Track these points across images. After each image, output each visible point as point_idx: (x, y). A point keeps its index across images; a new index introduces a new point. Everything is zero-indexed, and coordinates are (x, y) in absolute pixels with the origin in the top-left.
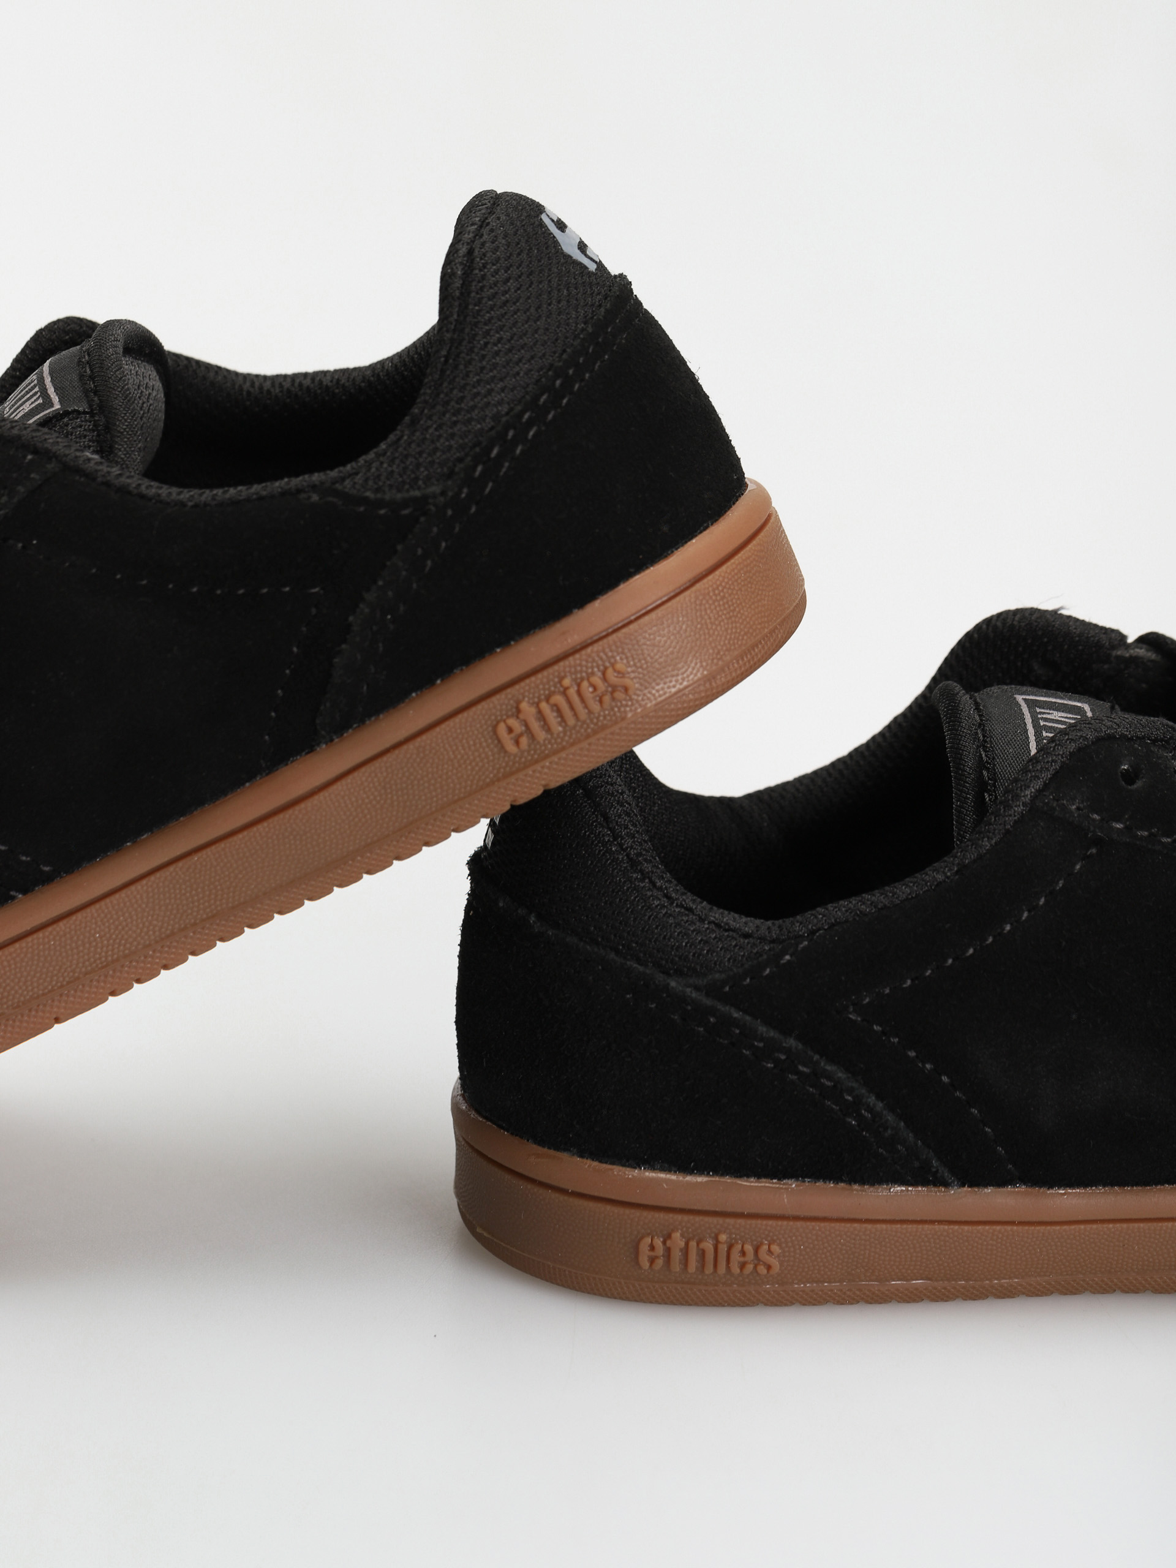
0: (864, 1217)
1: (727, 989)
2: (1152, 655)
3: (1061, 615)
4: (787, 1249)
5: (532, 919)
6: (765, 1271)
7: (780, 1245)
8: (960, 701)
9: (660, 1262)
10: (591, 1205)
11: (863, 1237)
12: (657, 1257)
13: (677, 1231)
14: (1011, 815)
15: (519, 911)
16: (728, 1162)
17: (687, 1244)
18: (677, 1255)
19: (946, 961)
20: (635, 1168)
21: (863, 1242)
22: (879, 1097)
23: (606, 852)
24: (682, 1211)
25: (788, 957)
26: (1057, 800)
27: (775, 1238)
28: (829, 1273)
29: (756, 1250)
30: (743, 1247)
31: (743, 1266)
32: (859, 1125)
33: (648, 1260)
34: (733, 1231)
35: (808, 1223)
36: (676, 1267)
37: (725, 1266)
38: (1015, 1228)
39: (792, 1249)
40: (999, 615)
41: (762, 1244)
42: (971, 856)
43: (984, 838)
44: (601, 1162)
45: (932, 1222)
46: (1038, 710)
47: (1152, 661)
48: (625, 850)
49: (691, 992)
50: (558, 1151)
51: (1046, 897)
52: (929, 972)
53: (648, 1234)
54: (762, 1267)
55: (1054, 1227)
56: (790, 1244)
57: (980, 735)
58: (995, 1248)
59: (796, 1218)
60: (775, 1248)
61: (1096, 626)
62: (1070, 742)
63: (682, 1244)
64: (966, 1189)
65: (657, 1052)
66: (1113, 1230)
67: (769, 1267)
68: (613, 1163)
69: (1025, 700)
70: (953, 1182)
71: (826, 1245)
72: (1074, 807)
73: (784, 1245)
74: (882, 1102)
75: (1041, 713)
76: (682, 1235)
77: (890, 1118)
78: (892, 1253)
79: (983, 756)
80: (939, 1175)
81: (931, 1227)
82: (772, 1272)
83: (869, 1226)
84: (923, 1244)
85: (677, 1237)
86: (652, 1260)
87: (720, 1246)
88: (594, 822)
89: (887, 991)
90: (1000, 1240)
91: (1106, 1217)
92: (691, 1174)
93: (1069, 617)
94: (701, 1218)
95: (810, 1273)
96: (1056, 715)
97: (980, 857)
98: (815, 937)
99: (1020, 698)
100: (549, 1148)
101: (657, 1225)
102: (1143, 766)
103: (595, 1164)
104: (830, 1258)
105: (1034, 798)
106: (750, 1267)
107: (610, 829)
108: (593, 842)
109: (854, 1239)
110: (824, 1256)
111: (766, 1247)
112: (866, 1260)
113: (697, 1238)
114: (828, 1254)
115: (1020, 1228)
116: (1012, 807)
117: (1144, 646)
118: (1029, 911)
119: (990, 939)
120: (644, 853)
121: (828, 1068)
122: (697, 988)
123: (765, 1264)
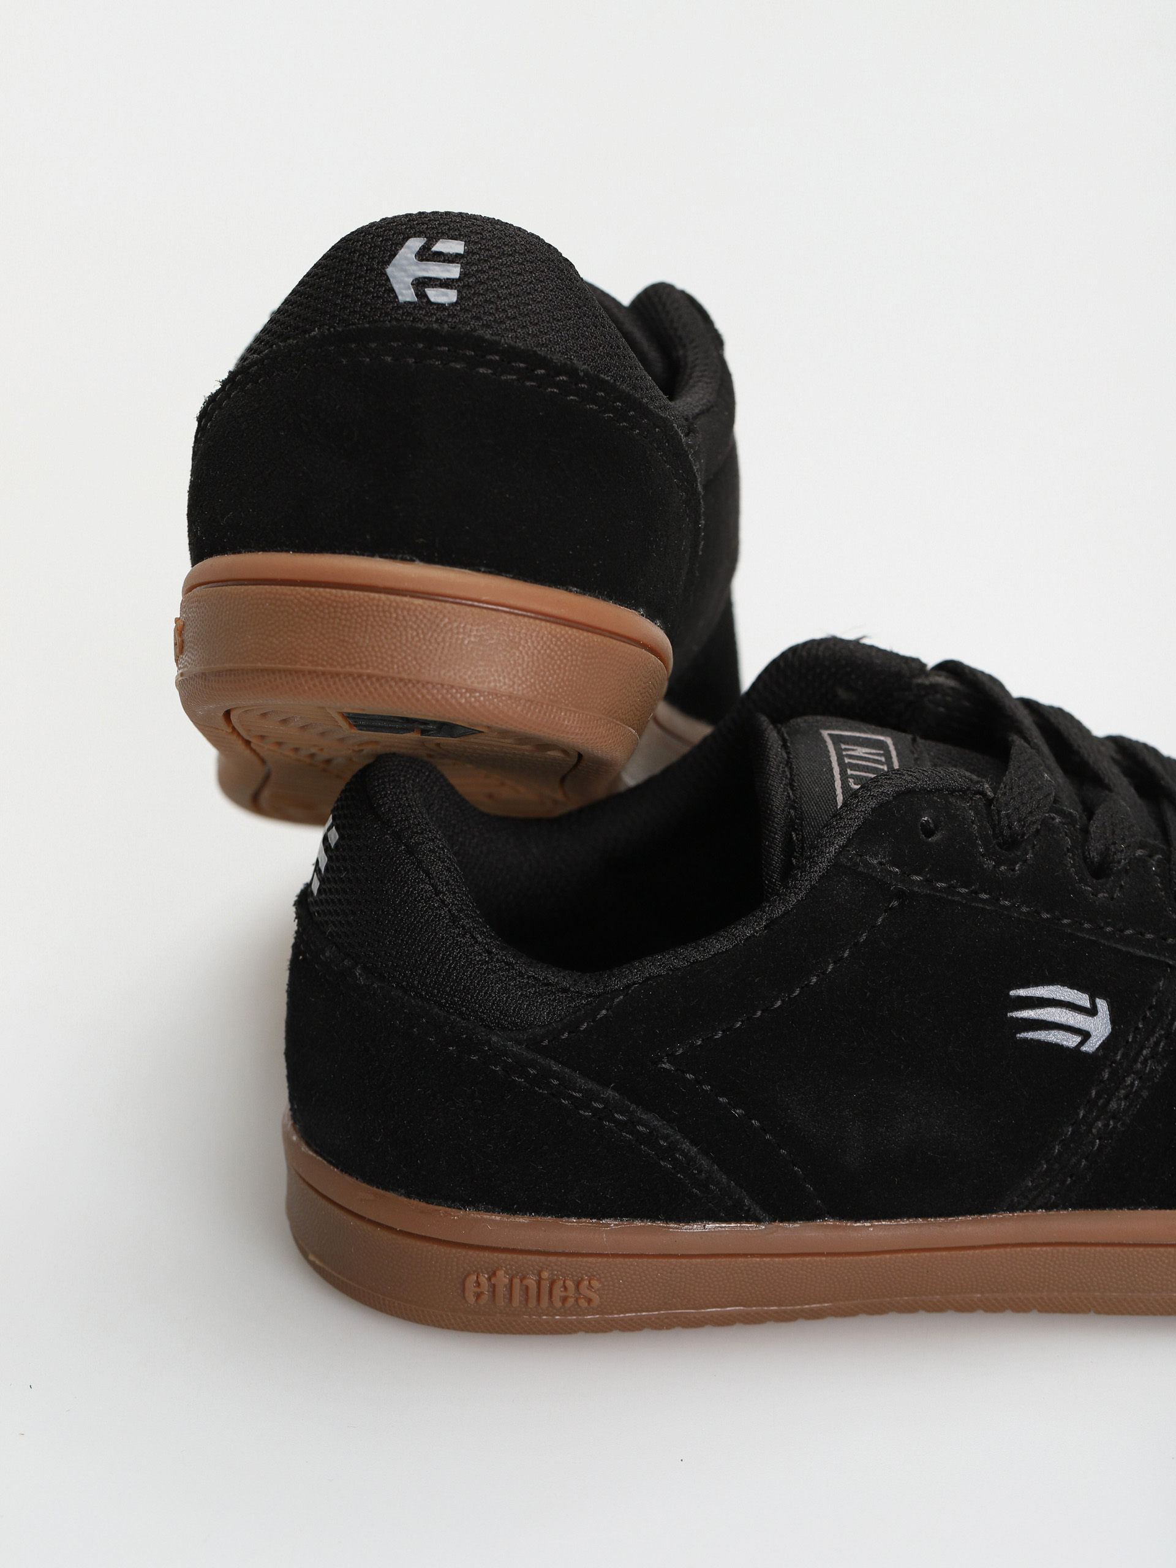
0: (680, 1253)
1: (546, 1042)
2: (951, 683)
3: (864, 645)
4: (606, 1283)
5: (358, 972)
6: (586, 1304)
7: (598, 1280)
8: (768, 738)
9: (485, 1298)
10: (419, 1244)
11: (679, 1271)
12: (482, 1293)
13: (502, 1269)
14: (816, 872)
15: (346, 962)
16: (549, 1204)
17: (511, 1281)
18: (502, 1291)
19: (755, 1013)
20: (460, 1209)
21: (679, 1275)
22: (693, 1142)
23: (429, 907)
24: (506, 1250)
25: (604, 1012)
26: (861, 856)
27: (595, 1273)
28: (647, 1304)
29: (578, 1285)
30: (564, 1282)
31: (564, 1300)
32: (674, 1168)
33: (474, 1296)
34: (555, 1268)
35: (627, 1260)
36: (501, 1302)
37: (547, 1301)
38: (824, 1259)
39: (611, 1283)
40: (805, 644)
41: (582, 1279)
42: (779, 911)
43: (790, 893)
44: (427, 1203)
45: (745, 1255)
46: (843, 746)
47: (952, 688)
48: (446, 906)
49: (512, 1046)
50: (386, 1190)
51: (850, 948)
52: (739, 1024)
53: (474, 1272)
54: (583, 1300)
55: (860, 1258)
56: (609, 1279)
57: (788, 773)
58: (804, 1277)
59: (615, 1255)
60: (595, 1283)
61: (897, 655)
62: (872, 799)
63: (507, 1281)
64: (777, 1223)
65: (480, 1102)
66: (917, 1258)
67: (589, 1301)
68: (439, 1204)
69: (830, 735)
70: (765, 1218)
71: (644, 1278)
72: (875, 862)
73: (603, 1280)
74: (696, 1147)
75: (846, 750)
76: (506, 1272)
77: (704, 1163)
78: (707, 1284)
79: (791, 794)
80: (751, 1213)
81: (743, 1260)
82: (592, 1305)
83: (684, 1261)
84: (736, 1275)
85: (502, 1278)
86: (478, 1296)
87: (543, 1283)
88: (417, 878)
89: (699, 1042)
90: (809, 1270)
91: (911, 1247)
92: (514, 1215)
93: (872, 647)
94: (524, 1256)
95: (629, 1304)
96: (861, 751)
97: (786, 913)
98: (630, 992)
99: (825, 733)
100: (378, 1187)
101: (482, 1263)
102: (942, 818)
103: (423, 1204)
104: (647, 1290)
105: (838, 854)
106: (571, 1301)
107: (432, 885)
108: (416, 898)
109: (671, 1273)
110: (641, 1288)
111: (586, 1283)
112: (682, 1291)
113: (520, 1274)
114: (646, 1287)
115: (829, 1259)
116: (818, 864)
117: (944, 673)
118: (835, 963)
119: (797, 992)
120: (464, 908)
121: (644, 1117)
122: (518, 1042)
123: (585, 1298)
